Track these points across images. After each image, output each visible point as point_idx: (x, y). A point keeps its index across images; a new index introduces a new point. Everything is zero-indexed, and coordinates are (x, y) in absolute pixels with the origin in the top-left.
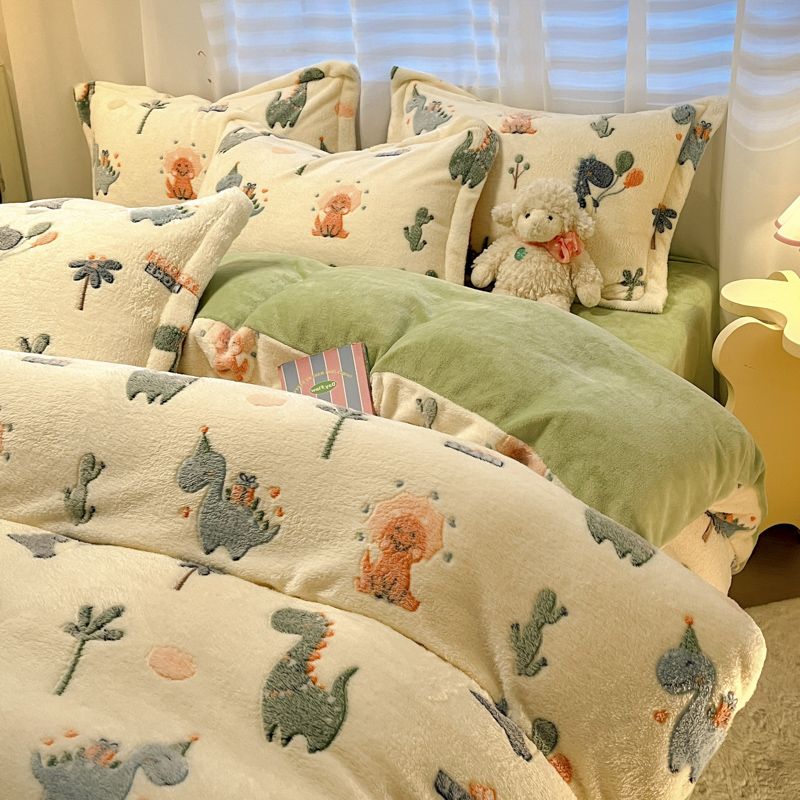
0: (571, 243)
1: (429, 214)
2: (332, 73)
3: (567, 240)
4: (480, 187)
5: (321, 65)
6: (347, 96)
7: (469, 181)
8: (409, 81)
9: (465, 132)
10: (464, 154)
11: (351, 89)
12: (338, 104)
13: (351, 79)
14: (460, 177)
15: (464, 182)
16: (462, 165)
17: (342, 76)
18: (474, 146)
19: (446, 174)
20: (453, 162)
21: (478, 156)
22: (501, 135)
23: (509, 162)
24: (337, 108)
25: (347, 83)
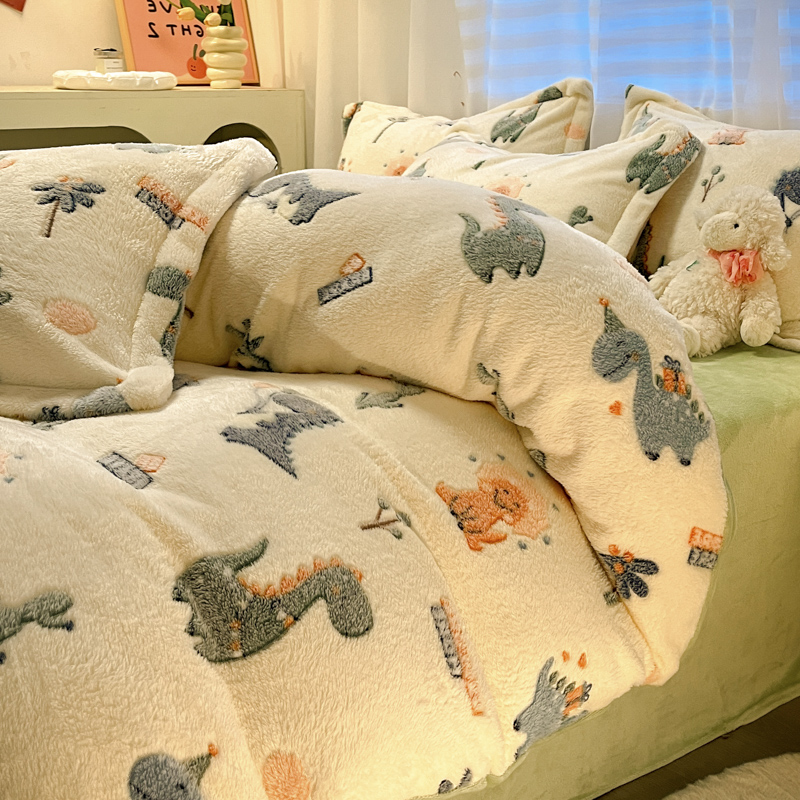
0: (746, 261)
1: (588, 214)
2: (568, 93)
3: (742, 257)
4: (659, 194)
5: (558, 84)
6: (579, 117)
7: (647, 185)
8: (644, 101)
9: (659, 135)
10: (647, 156)
11: (584, 109)
12: (570, 125)
13: (585, 98)
14: (637, 181)
15: (641, 186)
16: (643, 168)
17: (577, 95)
18: (662, 150)
19: (621, 174)
20: (634, 163)
21: (664, 161)
22: (706, 145)
23: (705, 174)
24: (566, 129)
25: (581, 102)
